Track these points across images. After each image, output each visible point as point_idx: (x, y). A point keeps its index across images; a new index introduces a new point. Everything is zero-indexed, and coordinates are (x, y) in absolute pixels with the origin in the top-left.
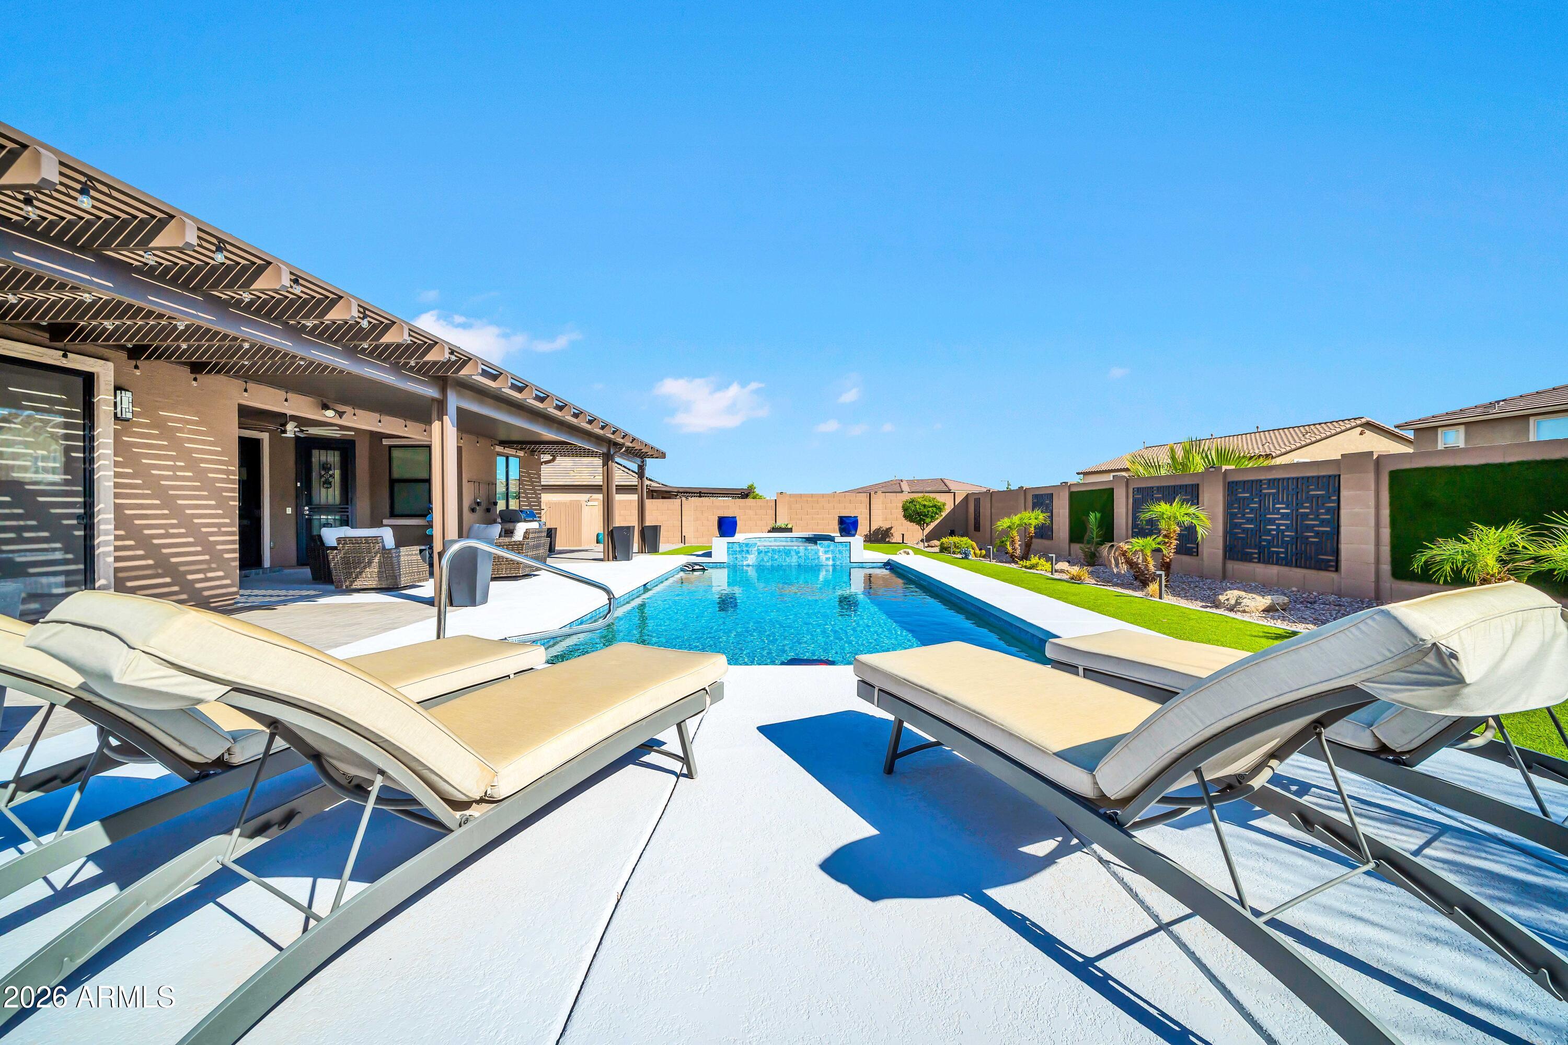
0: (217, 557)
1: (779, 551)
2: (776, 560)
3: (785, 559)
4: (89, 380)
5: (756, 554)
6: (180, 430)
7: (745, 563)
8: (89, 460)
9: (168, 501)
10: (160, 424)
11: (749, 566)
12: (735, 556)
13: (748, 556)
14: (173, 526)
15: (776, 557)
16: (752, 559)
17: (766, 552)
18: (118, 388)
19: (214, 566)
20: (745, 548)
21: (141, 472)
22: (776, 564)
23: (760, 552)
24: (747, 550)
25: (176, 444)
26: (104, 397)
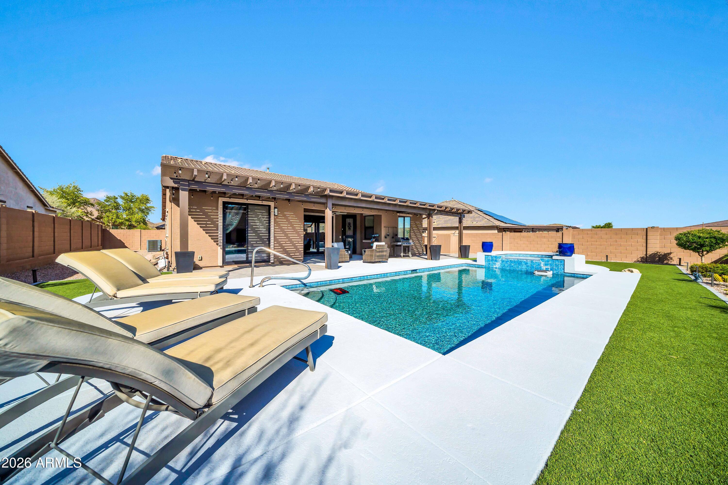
0: (297, 249)
1: (515, 262)
2: (512, 266)
3: (518, 266)
4: (269, 206)
5: (501, 262)
6: (289, 217)
7: (494, 266)
8: (269, 226)
9: (286, 235)
10: (285, 216)
11: (496, 268)
12: (489, 262)
13: (496, 263)
14: (287, 241)
15: (513, 265)
16: (498, 265)
17: (506, 262)
18: (275, 208)
19: (297, 252)
20: (495, 259)
21: (280, 228)
22: (512, 269)
23: (503, 261)
24: (496, 260)
25: (288, 220)
26: (272, 210)
